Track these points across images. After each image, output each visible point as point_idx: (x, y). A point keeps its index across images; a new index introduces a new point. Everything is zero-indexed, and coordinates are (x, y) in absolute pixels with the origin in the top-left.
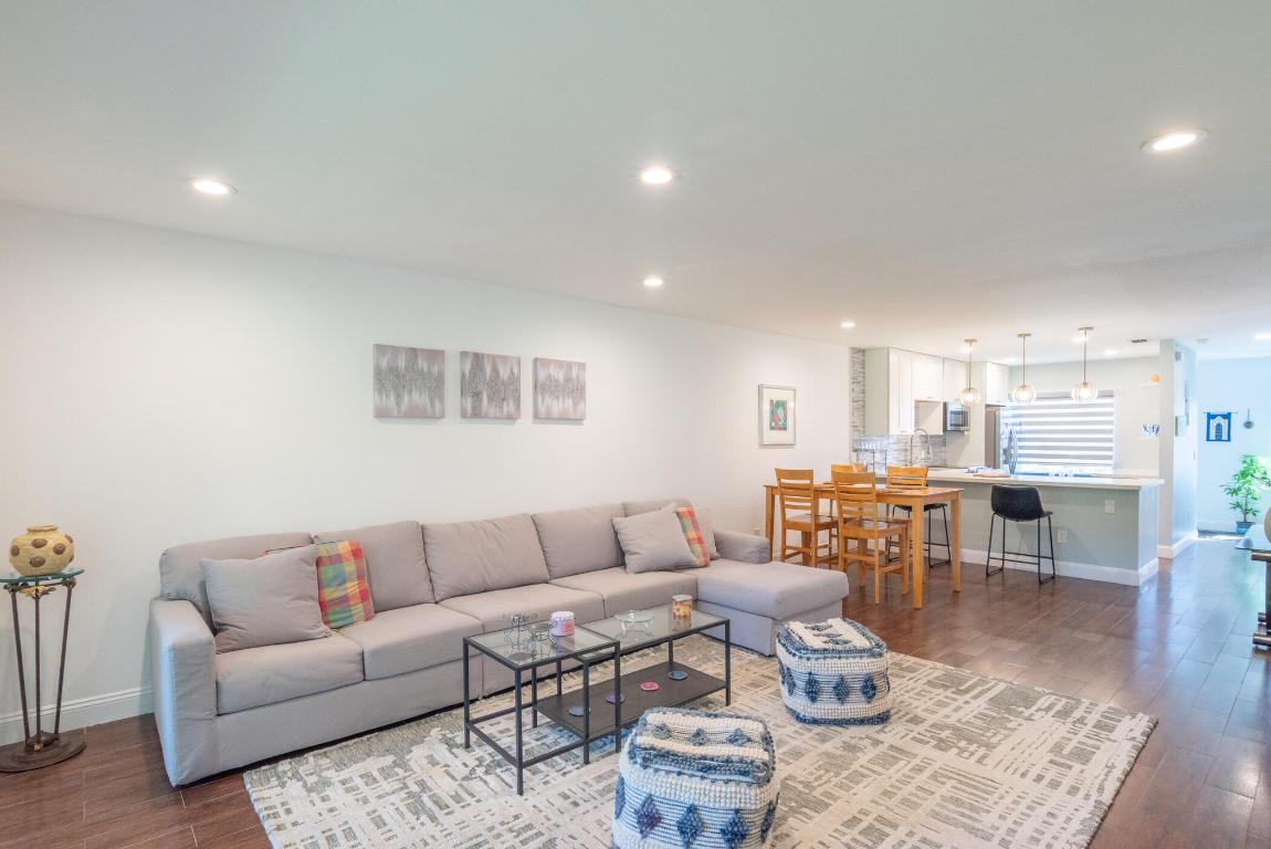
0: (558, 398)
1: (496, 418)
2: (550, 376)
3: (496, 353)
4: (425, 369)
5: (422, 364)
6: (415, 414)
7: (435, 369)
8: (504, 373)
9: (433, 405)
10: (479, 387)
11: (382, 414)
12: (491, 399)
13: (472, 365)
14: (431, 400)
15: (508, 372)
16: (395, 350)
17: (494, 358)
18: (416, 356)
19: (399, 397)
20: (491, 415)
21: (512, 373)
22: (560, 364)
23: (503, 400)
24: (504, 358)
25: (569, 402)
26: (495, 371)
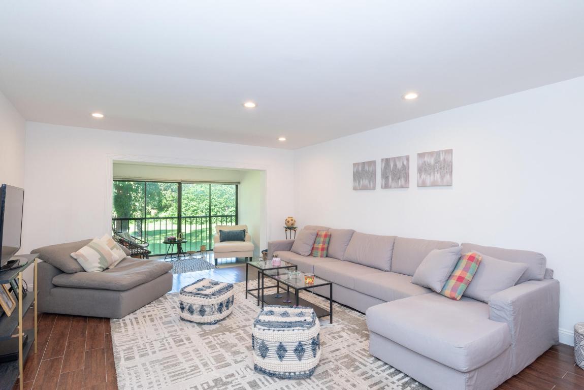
0: (430, 174)
1: (395, 188)
2: (425, 162)
3: (394, 156)
4: (368, 170)
5: (367, 168)
6: (365, 188)
7: (371, 169)
8: (399, 165)
9: (370, 185)
10: (388, 174)
11: (355, 189)
12: (393, 179)
13: (385, 164)
14: (369, 182)
15: (402, 164)
16: (358, 164)
17: (394, 159)
18: (364, 165)
19: (359, 182)
20: (393, 186)
21: (403, 164)
22: (431, 154)
23: (399, 178)
24: (399, 158)
25: (438, 176)
26: (395, 165)
